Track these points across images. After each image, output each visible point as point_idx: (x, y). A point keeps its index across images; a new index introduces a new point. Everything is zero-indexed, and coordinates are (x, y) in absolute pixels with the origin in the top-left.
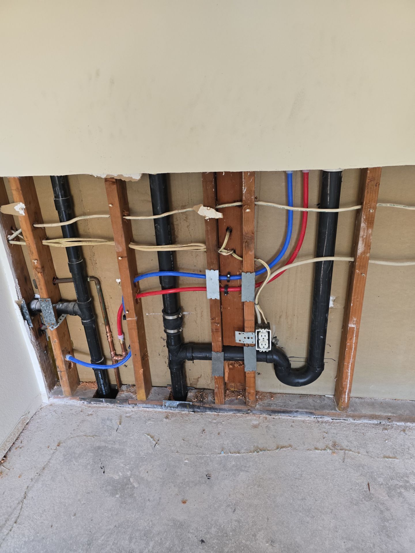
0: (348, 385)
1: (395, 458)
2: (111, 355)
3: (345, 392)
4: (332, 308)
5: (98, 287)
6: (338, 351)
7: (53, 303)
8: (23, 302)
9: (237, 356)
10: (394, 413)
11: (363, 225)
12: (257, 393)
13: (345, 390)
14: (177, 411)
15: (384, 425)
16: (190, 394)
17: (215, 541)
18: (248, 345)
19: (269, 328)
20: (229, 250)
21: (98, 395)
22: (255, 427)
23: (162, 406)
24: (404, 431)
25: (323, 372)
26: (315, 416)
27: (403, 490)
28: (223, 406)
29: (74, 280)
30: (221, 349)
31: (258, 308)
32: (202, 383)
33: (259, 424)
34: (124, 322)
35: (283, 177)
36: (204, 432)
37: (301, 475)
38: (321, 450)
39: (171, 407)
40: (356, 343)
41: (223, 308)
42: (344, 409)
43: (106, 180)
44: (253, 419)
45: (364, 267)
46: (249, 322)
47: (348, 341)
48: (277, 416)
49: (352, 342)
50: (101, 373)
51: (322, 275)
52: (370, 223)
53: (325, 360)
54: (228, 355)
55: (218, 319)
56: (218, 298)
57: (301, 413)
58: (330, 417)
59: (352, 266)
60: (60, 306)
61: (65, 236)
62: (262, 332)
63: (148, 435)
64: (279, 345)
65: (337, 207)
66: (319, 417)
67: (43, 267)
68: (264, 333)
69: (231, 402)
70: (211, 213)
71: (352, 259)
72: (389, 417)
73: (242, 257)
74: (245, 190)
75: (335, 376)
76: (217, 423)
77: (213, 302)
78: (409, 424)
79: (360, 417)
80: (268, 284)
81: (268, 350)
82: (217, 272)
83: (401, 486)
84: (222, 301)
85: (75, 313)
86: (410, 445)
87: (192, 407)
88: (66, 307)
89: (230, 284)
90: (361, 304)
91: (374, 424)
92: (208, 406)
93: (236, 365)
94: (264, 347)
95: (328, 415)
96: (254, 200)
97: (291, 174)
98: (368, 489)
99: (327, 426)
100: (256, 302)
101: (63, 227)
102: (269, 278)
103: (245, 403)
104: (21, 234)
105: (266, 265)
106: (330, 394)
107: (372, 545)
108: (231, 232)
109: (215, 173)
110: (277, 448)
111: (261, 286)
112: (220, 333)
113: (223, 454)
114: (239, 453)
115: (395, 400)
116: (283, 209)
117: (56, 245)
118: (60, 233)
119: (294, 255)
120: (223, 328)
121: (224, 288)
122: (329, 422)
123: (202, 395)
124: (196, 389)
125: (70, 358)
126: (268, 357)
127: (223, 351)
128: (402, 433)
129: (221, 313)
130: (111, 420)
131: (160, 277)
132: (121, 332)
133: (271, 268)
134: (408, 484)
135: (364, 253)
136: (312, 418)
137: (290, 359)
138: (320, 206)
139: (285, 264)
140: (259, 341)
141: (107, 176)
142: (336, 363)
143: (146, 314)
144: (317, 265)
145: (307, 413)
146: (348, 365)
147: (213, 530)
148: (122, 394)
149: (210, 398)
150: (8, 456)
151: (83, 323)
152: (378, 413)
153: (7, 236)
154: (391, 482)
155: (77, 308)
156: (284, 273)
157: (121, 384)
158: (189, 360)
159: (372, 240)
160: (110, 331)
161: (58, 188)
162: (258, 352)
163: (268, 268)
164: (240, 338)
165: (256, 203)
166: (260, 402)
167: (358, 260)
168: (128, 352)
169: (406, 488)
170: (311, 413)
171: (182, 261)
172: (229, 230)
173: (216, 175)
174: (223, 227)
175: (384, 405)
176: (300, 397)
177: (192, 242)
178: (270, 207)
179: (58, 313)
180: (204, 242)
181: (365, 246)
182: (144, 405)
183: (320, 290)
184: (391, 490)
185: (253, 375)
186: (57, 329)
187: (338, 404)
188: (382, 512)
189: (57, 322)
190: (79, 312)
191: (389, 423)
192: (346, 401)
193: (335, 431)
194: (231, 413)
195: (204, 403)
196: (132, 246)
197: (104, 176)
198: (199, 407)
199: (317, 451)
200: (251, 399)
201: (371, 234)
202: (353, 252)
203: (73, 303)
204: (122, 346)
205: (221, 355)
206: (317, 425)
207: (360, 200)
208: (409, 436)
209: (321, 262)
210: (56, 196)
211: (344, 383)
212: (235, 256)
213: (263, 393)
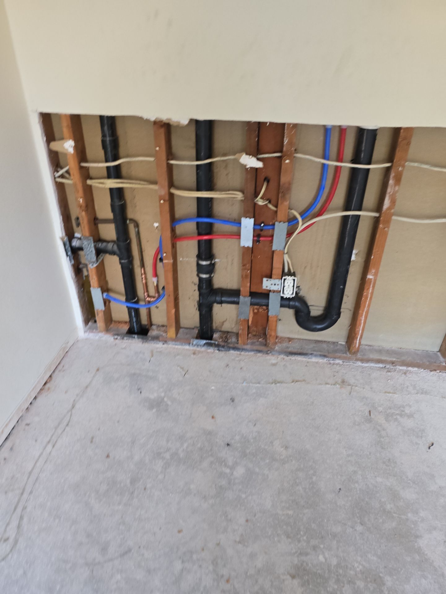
0: (360, 332)
1: (395, 393)
2: (145, 296)
3: (357, 338)
4: (353, 261)
5: (137, 230)
6: (354, 302)
7: (94, 242)
8: (66, 239)
9: (263, 301)
10: (398, 359)
11: (391, 182)
12: (277, 337)
13: (357, 336)
14: (203, 349)
15: (388, 368)
16: (216, 336)
17: (238, 445)
18: (274, 291)
19: (295, 276)
20: (265, 200)
21: (131, 332)
22: (274, 365)
23: (189, 344)
24: (405, 373)
25: (339, 320)
26: (327, 359)
27: (398, 417)
28: (245, 347)
29: (115, 221)
30: (248, 294)
31: (286, 258)
32: (227, 327)
33: (277, 363)
34: (159, 265)
35: (322, 131)
36: (228, 367)
37: (313, 403)
38: (331, 385)
39: (198, 346)
40: (372, 293)
41: (254, 256)
42: (354, 353)
43: (155, 123)
44: (272, 359)
45: (388, 222)
46: (277, 270)
47: (365, 291)
48: (293, 358)
49: (368, 292)
50: (134, 311)
51: (348, 228)
52: (398, 180)
53: (342, 310)
54: (255, 300)
55: (248, 266)
56: (251, 245)
57: (316, 356)
58: (341, 360)
59: (376, 221)
60: (100, 245)
61: (109, 177)
62: (288, 280)
63: (178, 366)
64: (302, 293)
65: (369, 163)
66: (332, 359)
67: (87, 206)
68: (289, 280)
69: (253, 344)
70: (251, 162)
71: (377, 215)
72: (393, 362)
73: (276, 206)
74: (286, 142)
75: (350, 324)
76: (240, 360)
77: (246, 249)
78: (410, 368)
79: (368, 361)
80: (298, 234)
81: (291, 297)
82: (252, 220)
83: (397, 414)
84: (254, 250)
85: (113, 253)
86: (409, 385)
87: (218, 346)
88: (106, 246)
89: (263, 233)
90: (380, 258)
91: (379, 367)
92: (231, 345)
93: (260, 310)
94: (289, 293)
95: (339, 358)
96: (293, 151)
97: (330, 129)
98: (369, 415)
99: (338, 368)
100: (286, 252)
101: (108, 168)
102: (300, 228)
103: (266, 345)
104: (67, 172)
105: (298, 216)
106: (342, 342)
107: (368, 453)
108: (268, 182)
109: (259, 123)
110: (293, 382)
111: (292, 237)
112: (249, 279)
113: (245, 384)
114: (259, 383)
115: (401, 348)
116: (319, 162)
117: (101, 185)
118: (105, 173)
119: (325, 208)
120: (252, 275)
121: (257, 236)
122: (340, 364)
123: (226, 337)
124: (220, 331)
125: (107, 295)
126: (291, 303)
127: (250, 296)
128: (403, 375)
129: (252, 261)
130: (144, 353)
131: (198, 224)
132: (156, 275)
133: (303, 220)
134: (403, 413)
135: (389, 208)
136: (325, 360)
137: (310, 307)
138: (354, 161)
139: (315, 216)
140: (285, 288)
141: (156, 119)
142: (352, 312)
143: (180, 259)
144: (345, 219)
145: (321, 356)
146: (362, 313)
147: (237, 438)
148: (153, 332)
149: (234, 339)
150: (52, 376)
151: (120, 263)
152: (383, 358)
153: (54, 173)
154: (389, 411)
155: (115, 248)
156: (314, 225)
157: (151, 324)
158: (218, 303)
159: (398, 196)
160: (145, 273)
161: (106, 128)
162: (282, 298)
163: (300, 219)
164: (267, 284)
165: (296, 155)
166: (279, 345)
167: (383, 215)
168: (160, 294)
169: (401, 415)
170: (325, 356)
171: (219, 209)
172: (267, 180)
173: (260, 125)
174: (261, 177)
175: (389, 352)
176: (316, 342)
177: (229, 190)
178: (308, 160)
179: (99, 252)
180: (242, 191)
181: (391, 202)
182: (174, 343)
183: (345, 243)
184: (388, 417)
185: (275, 319)
186: (97, 267)
187: (349, 349)
188: (379, 431)
189: (97, 261)
190: (118, 252)
191: (392, 367)
192: (357, 346)
193: (345, 372)
194: (252, 353)
195: (229, 343)
196: (173, 191)
197: (153, 119)
198: (223, 347)
199: (328, 386)
200: (271, 341)
201: (397, 192)
202: (379, 208)
203: (112, 244)
204: (156, 288)
205: (248, 300)
206: (329, 366)
207: (390, 158)
208: (409, 378)
209: (349, 216)
210: (104, 136)
211: (357, 330)
212: (270, 206)
213: (281, 338)
